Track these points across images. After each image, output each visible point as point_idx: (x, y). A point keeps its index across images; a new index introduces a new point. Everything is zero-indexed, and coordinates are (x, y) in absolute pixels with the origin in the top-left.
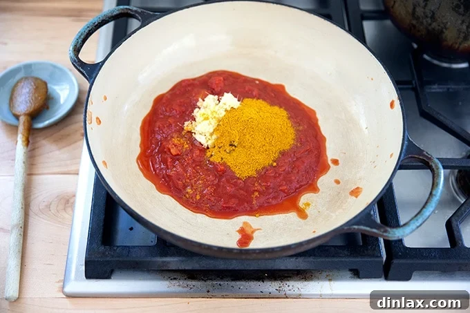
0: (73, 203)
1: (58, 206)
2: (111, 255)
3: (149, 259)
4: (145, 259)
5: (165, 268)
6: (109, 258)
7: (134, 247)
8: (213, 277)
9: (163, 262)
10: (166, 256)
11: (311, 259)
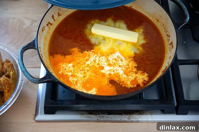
2: (55, 104)
3: (72, 106)
4: (70, 106)
5: (79, 110)
6: (54, 106)
7: (65, 100)
8: (100, 113)
9: (78, 107)
10: (79, 104)
11: (143, 105)
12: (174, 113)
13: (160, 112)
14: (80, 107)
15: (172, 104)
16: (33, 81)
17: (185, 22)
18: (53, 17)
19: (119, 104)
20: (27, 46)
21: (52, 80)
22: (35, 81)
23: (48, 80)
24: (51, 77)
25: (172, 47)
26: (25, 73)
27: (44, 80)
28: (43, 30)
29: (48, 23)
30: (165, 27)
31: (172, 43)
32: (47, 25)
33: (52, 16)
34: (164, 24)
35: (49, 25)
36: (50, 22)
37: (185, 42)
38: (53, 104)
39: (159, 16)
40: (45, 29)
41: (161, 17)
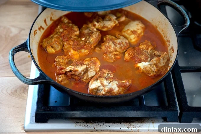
0: (28, 90)
1: (20, 91)
2: (48, 110)
3: (66, 112)
4: (64, 112)
5: (74, 117)
6: (47, 112)
7: (59, 107)
8: (97, 121)
9: (73, 114)
10: (74, 111)
11: (143, 112)
12: (177, 122)
13: (162, 120)
14: (75, 114)
15: (175, 111)
16: (25, 81)
17: (186, 26)
18: (45, 21)
19: (118, 110)
20: (18, 47)
21: (46, 80)
22: (27, 82)
23: (42, 80)
24: (46, 78)
25: (172, 51)
26: (17, 73)
27: (37, 80)
28: (35, 34)
29: (39, 27)
30: (165, 33)
31: (172, 48)
32: (39, 29)
33: (44, 19)
34: (163, 29)
35: (41, 29)
36: (42, 26)
37: (185, 53)
38: (46, 111)
39: (158, 22)
40: (37, 33)
41: (160, 22)
